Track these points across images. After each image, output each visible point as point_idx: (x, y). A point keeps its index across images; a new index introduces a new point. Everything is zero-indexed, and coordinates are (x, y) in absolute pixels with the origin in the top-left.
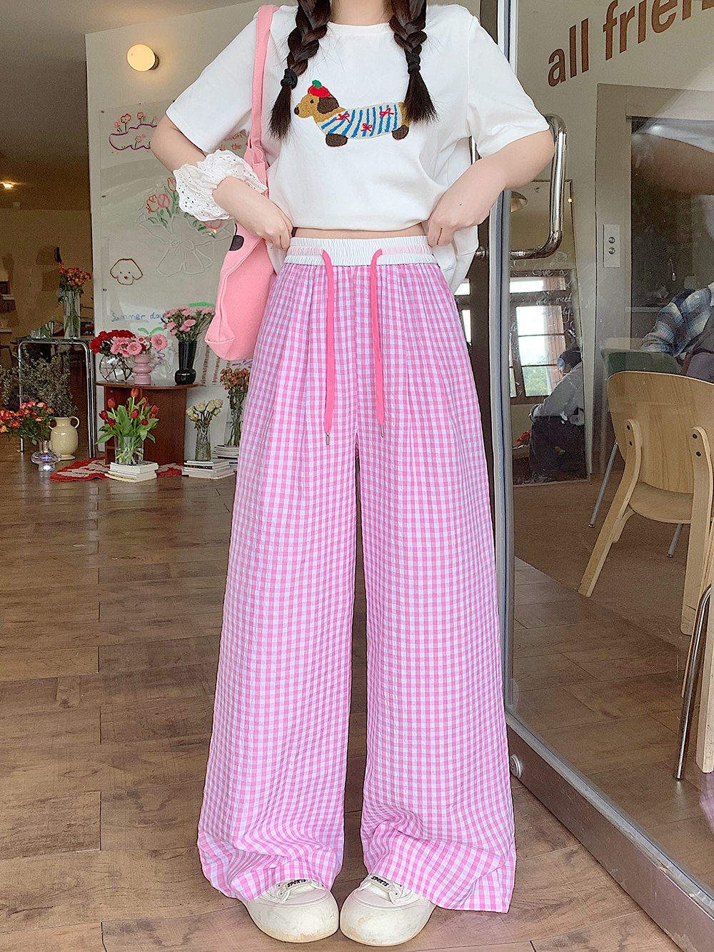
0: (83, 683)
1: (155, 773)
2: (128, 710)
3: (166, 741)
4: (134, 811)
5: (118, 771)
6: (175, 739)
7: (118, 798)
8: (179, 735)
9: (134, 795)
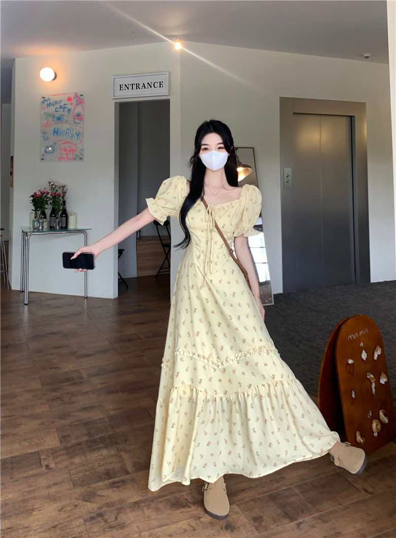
0: (54, 452)
1: (107, 501)
2: (84, 465)
3: (107, 482)
4: (103, 523)
5: (88, 504)
6: (111, 481)
7: (92, 518)
8: (112, 478)
9: (100, 515)
